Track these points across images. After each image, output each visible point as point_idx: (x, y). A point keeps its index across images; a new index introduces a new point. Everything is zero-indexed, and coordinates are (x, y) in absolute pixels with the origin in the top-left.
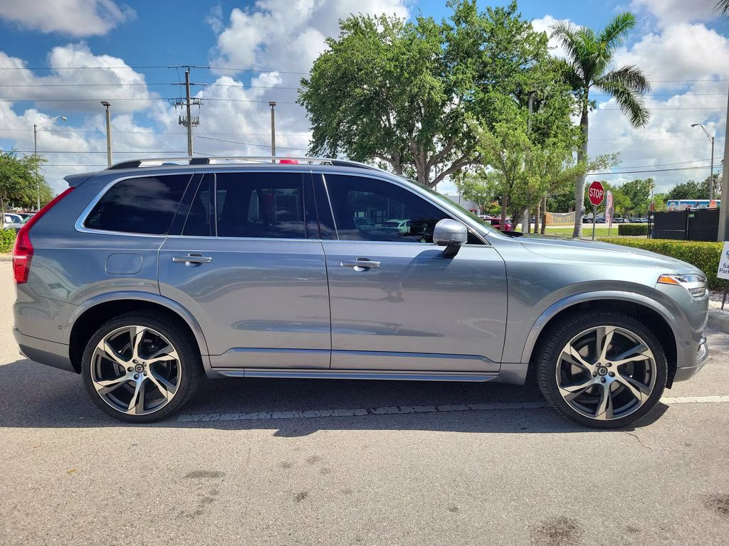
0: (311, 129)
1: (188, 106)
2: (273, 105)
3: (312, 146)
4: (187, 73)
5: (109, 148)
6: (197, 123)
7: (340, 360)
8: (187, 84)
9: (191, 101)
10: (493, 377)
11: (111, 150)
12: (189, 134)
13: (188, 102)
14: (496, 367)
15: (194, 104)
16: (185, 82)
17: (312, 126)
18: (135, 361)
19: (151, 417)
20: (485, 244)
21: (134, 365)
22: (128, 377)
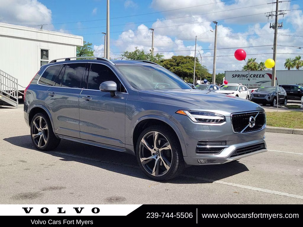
1: (276, 16)
6: (281, 26)
8: (277, 3)
9: (279, 13)
13: (276, 13)
15: (280, 14)
18: (41, 129)
19: (42, 148)
20: (127, 92)
21: (41, 130)
22: (39, 134)
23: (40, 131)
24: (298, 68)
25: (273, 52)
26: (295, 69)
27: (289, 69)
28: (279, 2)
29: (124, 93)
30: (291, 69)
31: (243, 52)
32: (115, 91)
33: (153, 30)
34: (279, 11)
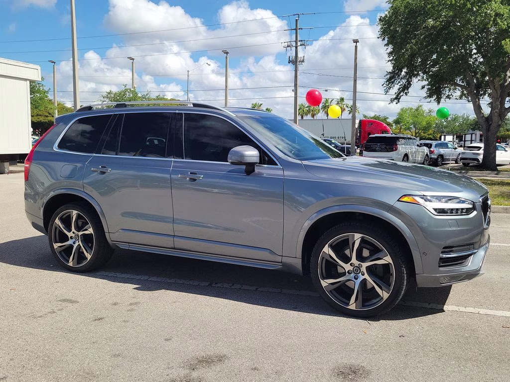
0: (388, 61)
1: (296, 47)
2: (356, 42)
3: (388, 76)
4: (297, 20)
5: (226, 87)
6: (303, 61)
7: (180, 243)
8: (296, 29)
9: (299, 44)
10: (279, 267)
11: (228, 88)
12: (296, 71)
13: (296, 43)
14: (279, 259)
15: (301, 45)
16: (295, 28)
17: (388, 59)
18: (73, 233)
19: (80, 269)
20: (277, 165)
21: (73, 235)
22: (70, 242)
23: (71, 238)
24: (313, 116)
25: (294, 96)
26: (309, 117)
27: (302, 117)
28: (299, 29)
29: (266, 166)
30: (304, 118)
31: (317, 93)
32: (256, 163)
33: (133, 59)
34: (299, 41)
